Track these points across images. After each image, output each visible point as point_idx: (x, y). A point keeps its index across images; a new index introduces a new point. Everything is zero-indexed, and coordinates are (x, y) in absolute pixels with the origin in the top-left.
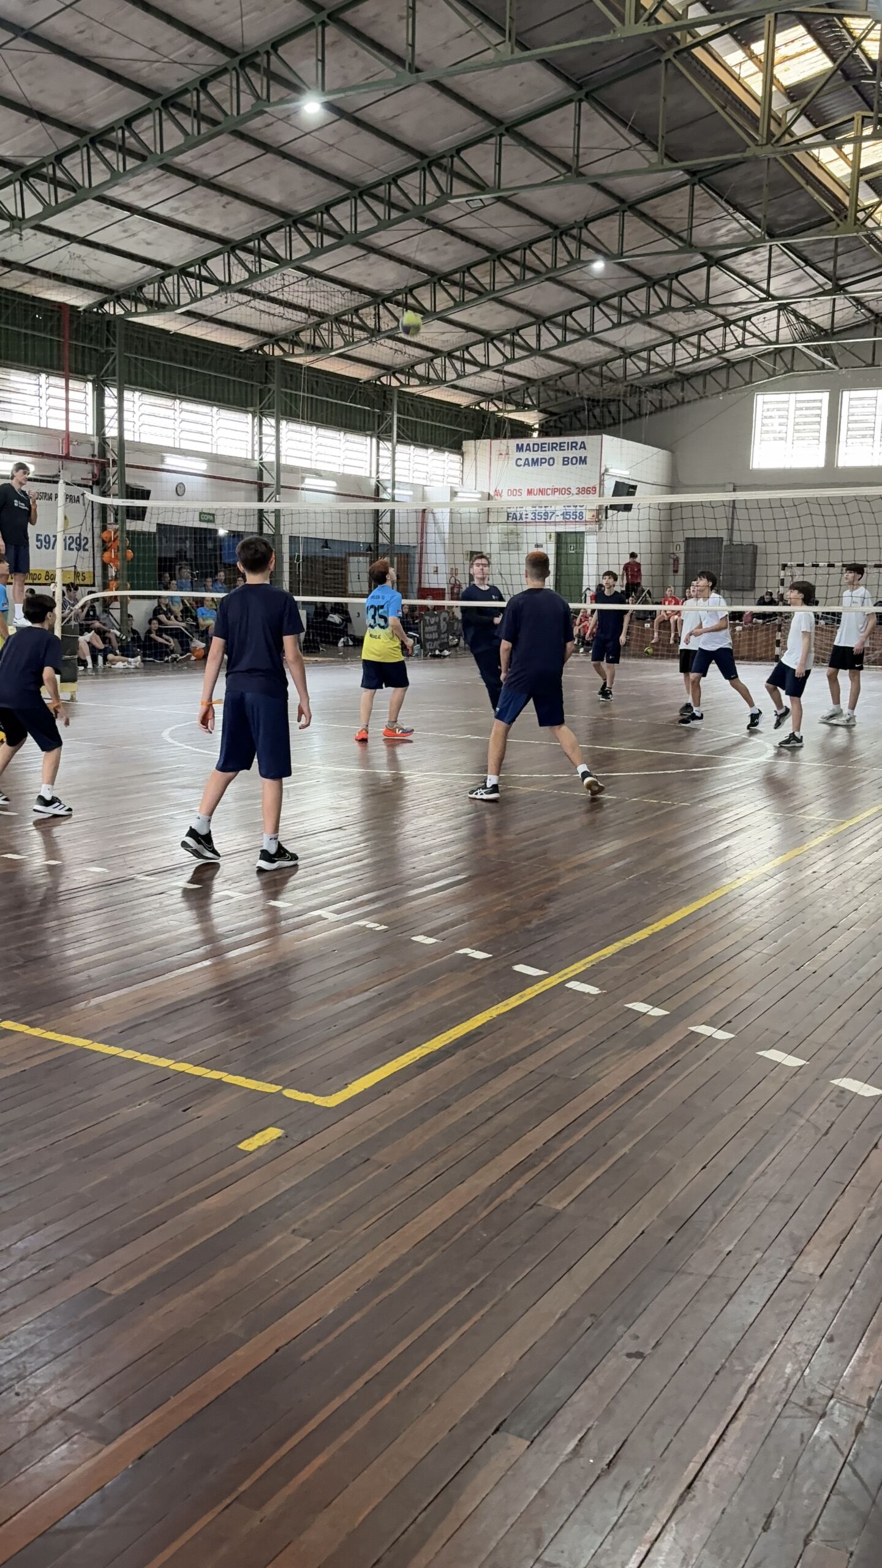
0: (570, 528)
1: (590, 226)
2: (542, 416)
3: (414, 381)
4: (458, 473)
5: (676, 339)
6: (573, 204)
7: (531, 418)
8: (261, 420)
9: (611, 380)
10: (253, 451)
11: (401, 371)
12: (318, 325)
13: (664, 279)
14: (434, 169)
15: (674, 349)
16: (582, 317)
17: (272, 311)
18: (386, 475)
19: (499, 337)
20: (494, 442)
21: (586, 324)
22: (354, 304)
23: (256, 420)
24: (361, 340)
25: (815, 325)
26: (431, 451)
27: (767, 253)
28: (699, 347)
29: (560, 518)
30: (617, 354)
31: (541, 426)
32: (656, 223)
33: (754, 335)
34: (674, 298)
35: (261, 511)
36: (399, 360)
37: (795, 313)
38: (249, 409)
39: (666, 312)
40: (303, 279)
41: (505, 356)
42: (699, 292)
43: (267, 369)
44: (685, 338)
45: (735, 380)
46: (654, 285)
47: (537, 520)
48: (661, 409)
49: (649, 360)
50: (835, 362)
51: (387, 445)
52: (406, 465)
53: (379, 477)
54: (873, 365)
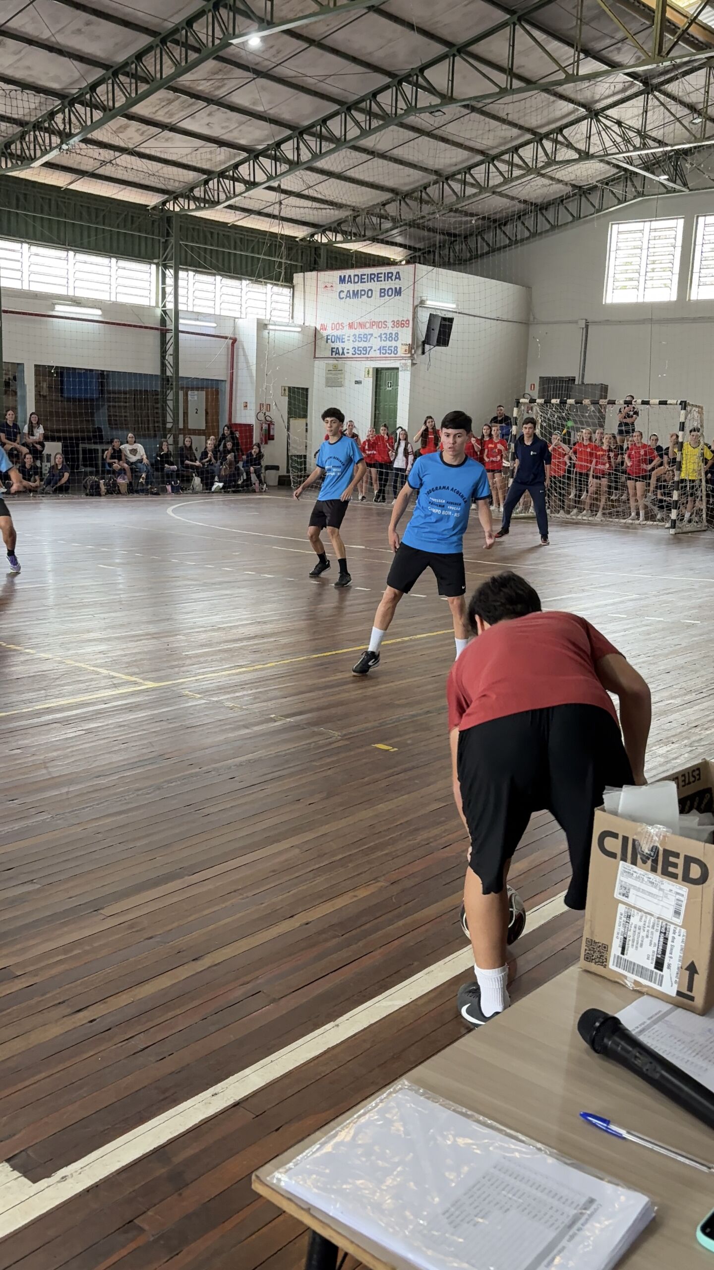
0: (386, 364)
2: (404, 250)
3: (194, 204)
4: (287, 307)
13: (410, 76)
16: (336, 126)
19: (263, 153)
21: (340, 132)
26: (245, 282)
29: (378, 354)
30: (432, 177)
44: (497, 157)
45: (586, 208)
46: (400, 83)
47: (357, 356)
48: (516, 242)
49: (464, 183)
50: (685, 184)
51: (170, 273)
52: (211, 296)
53: (164, 306)
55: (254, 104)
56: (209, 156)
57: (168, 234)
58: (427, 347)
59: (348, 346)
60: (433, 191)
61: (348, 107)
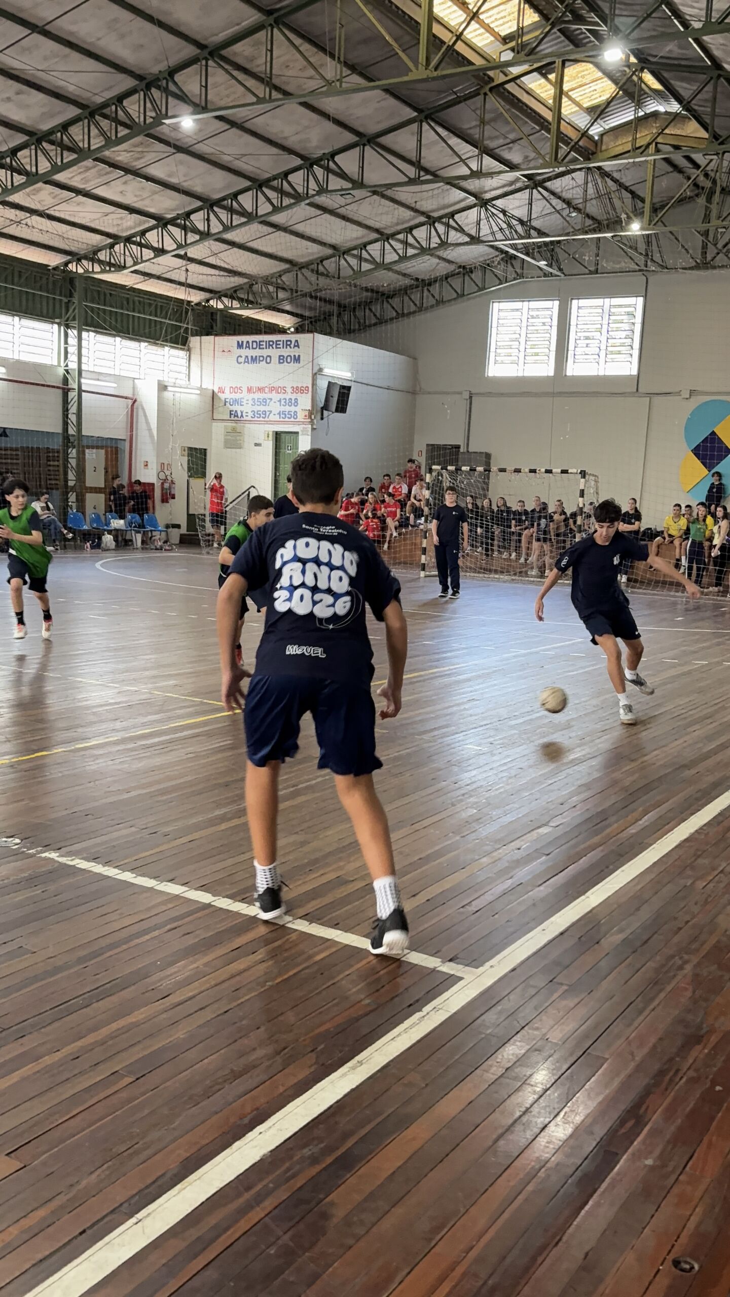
0: (284, 428)
2: (290, 317)
3: (97, 268)
4: (184, 370)
13: (321, 160)
16: (247, 201)
19: (172, 222)
21: (251, 207)
26: (143, 344)
28: (406, 245)
29: (277, 418)
31: (295, 326)
44: (393, 235)
45: (469, 287)
46: (311, 166)
47: (256, 419)
48: (403, 315)
49: (360, 259)
50: (560, 270)
51: (73, 333)
52: (111, 357)
53: (67, 366)
54: (596, 272)
55: (169, 176)
56: (119, 222)
57: (71, 295)
58: (325, 413)
59: (246, 408)
60: (330, 265)
61: (259, 184)
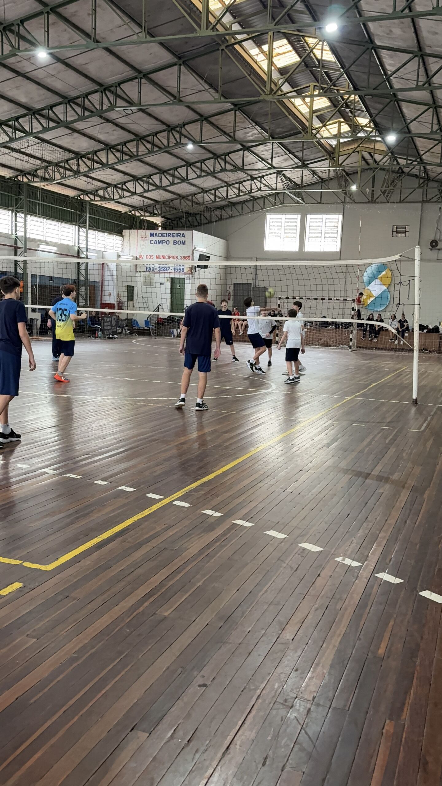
0: (177, 276)
1: (186, 127)
2: (163, 219)
3: (97, 198)
4: (121, 246)
5: (228, 185)
6: (177, 115)
7: (158, 220)
8: (16, 215)
9: (197, 204)
10: (12, 230)
11: (91, 193)
12: (47, 167)
13: (222, 155)
14: (107, 92)
15: (227, 190)
16: (182, 171)
17: (22, 159)
18: (83, 245)
19: (140, 179)
20: (139, 231)
21: (184, 175)
22: (66, 158)
23: (14, 214)
24: (70, 176)
25: (294, 182)
26: (106, 234)
27: (271, 146)
28: (239, 190)
29: (173, 271)
30: (200, 191)
31: (163, 224)
32: (218, 128)
33: (266, 186)
34: (227, 165)
35: (16, 261)
36: (90, 187)
37: (284, 175)
38: (10, 208)
39: (223, 172)
40: (38, 143)
41: (144, 189)
42: (239, 163)
43: (19, 188)
45: (257, 207)
46: (217, 158)
47: (161, 271)
48: (222, 219)
50: (304, 201)
51: (83, 230)
52: (94, 240)
53: (79, 246)
54: (320, 203)
57: (82, 211)
59: (156, 266)
61: (190, 164)
